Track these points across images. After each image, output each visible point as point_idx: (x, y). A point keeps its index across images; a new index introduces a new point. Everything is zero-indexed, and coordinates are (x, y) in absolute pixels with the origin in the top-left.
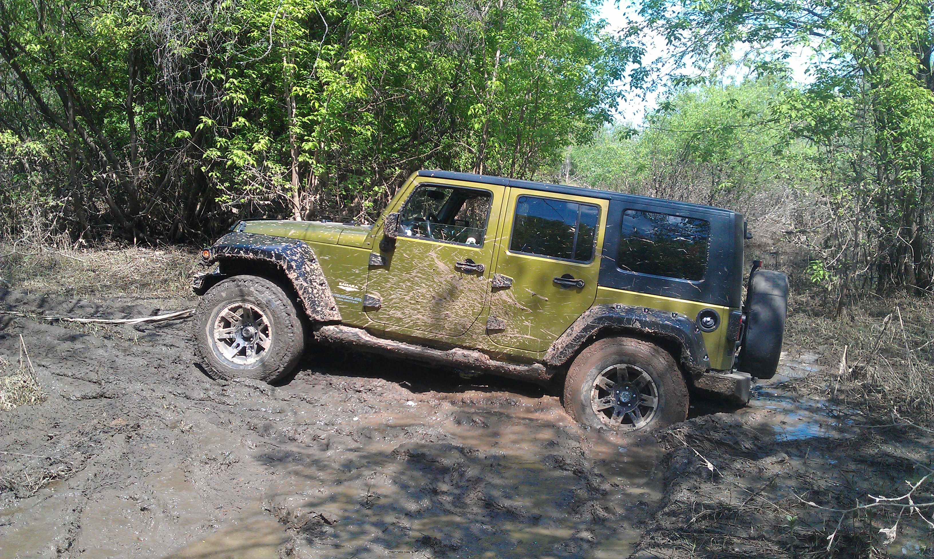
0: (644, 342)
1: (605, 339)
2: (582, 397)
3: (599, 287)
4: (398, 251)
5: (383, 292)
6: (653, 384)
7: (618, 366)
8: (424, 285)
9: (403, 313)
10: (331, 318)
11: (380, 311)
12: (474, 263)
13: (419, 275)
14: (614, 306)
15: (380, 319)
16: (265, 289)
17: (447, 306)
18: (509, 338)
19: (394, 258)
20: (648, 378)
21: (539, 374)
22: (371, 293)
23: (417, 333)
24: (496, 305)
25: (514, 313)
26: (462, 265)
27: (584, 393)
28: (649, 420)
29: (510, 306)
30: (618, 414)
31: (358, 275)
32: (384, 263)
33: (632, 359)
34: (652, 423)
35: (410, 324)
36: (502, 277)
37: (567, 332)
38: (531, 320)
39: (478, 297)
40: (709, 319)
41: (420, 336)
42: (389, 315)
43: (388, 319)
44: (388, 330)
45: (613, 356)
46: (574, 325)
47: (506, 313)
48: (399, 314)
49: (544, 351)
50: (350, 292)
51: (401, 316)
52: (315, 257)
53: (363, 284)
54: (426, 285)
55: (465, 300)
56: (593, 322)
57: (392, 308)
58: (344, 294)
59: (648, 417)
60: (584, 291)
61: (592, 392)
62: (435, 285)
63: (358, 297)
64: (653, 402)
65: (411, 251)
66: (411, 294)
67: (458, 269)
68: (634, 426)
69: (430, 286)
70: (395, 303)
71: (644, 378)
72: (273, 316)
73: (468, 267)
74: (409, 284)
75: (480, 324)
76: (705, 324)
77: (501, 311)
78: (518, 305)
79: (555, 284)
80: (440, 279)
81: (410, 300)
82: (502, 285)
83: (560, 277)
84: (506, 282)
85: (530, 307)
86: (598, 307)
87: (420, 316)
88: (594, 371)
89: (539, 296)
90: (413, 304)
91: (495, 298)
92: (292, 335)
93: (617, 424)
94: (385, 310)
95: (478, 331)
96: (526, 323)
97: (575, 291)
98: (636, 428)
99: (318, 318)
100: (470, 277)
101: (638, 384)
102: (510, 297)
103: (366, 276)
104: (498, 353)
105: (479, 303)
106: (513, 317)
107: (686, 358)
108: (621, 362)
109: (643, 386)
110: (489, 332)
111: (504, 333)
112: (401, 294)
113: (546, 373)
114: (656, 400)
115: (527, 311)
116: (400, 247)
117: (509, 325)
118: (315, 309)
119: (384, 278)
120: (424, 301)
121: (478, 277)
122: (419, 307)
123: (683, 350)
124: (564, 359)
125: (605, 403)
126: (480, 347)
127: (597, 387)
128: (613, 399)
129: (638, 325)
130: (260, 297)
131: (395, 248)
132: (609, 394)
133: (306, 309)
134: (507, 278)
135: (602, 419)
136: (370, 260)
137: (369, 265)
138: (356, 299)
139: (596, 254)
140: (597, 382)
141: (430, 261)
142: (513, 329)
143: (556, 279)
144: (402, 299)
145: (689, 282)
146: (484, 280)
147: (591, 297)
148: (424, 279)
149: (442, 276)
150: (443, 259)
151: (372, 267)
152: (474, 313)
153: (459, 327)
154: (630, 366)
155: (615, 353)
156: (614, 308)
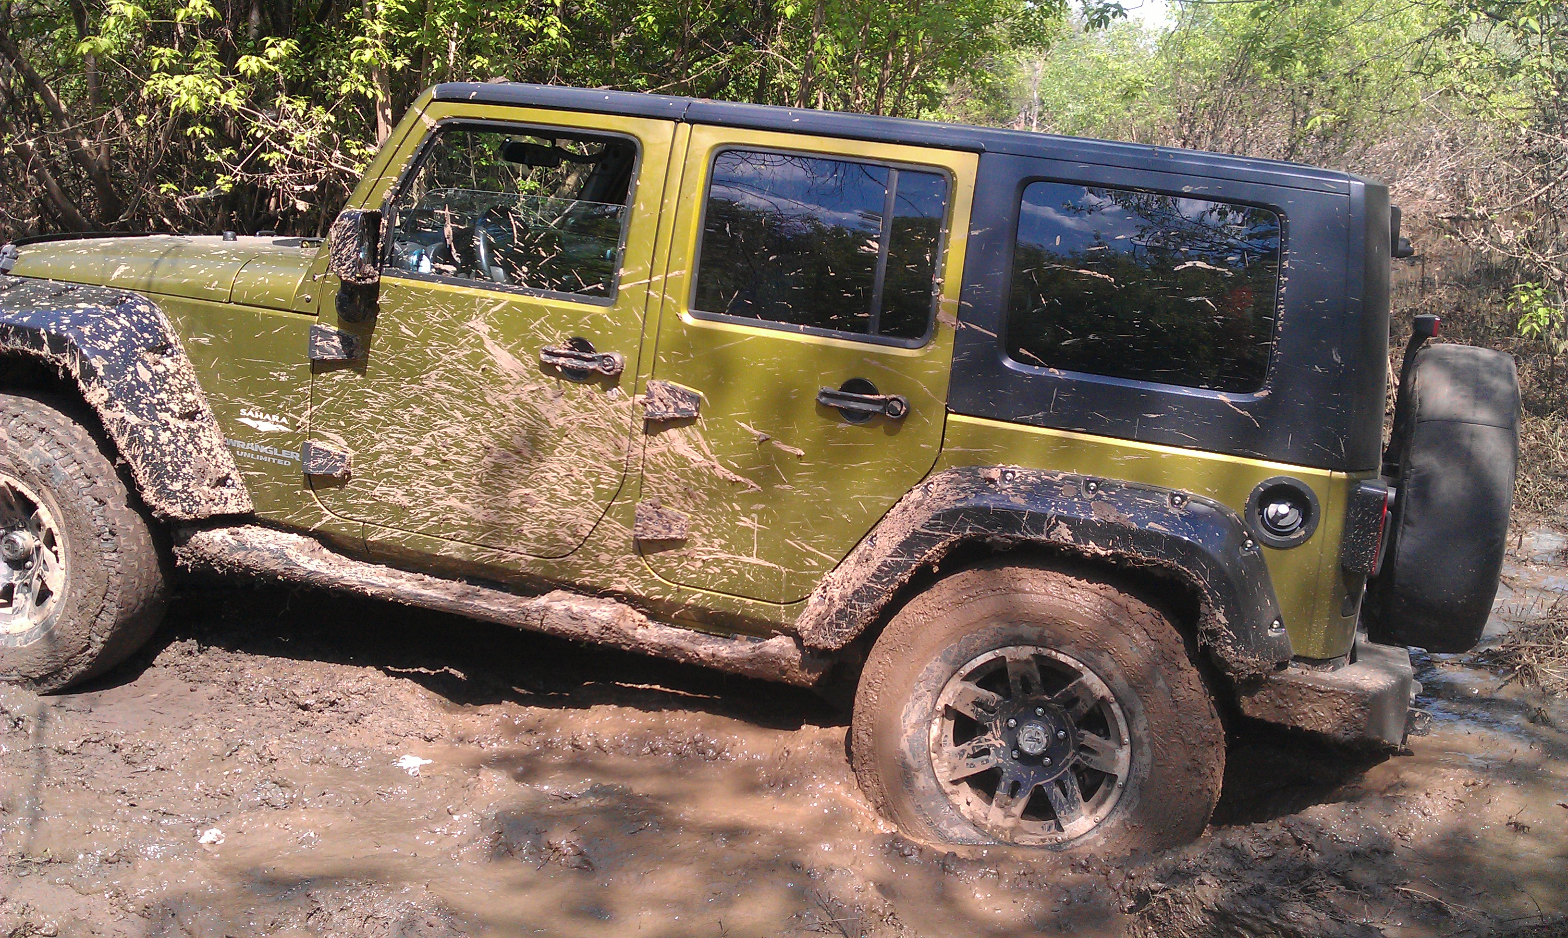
0: (1084, 583)
1: (968, 574)
2: (904, 745)
3: (951, 417)
4: (387, 317)
5: (353, 433)
6: (1115, 708)
7: (1010, 653)
8: (458, 414)
9: (408, 493)
10: (216, 510)
11: (349, 486)
12: (590, 350)
13: (445, 385)
14: (995, 474)
15: (351, 508)
16: (34, 432)
17: (525, 472)
18: (699, 564)
19: (377, 341)
20: (1100, 689)
21: (784, 672)
22: (323, 438)
23: (451, 549)
24: (658, 469)
25: (710, 493)
26: (559, 355)
27: (910, 732)
28: (1103, 811)
29: (697, 473)
30: (1014, 790)
31: (286, 388)
32: (350, 355)
33: (1047, 633)
34: (1112, 823)
35: (430, 523)
36: (672, 391)
37: (861, 548)
38: (760, 513)
39: (607, 448)
40: (1283, 509)
41: (458, 555)
42: (372, 498)
43: (371, 510)
44: (375, 538)
45: (994, 625)
46: (878, 530)
47: (688, 494)
48: (398, 496)
49: (798, 601)
50: (269, 434)
51: (406, 501)
52: (172, 340)
53: (299, 413)
54: (466, 414)
55: (574, 456)
56: (930, 526)
57: (379, 478)
58: (256, 439)
59: (1101, 802)
60: (909, 427)
61: (935, 730)
62: (488, 415)
63: (289, 448)
64: (1114, 761)
65: (421, 318)
66: (427, 440)
67: (548, 369)
68: (1060, 828)
69: (475, 417)
70: (386, 465)
71: (1087, 689)
72: (62, 507)
73: (575, 363)
74: (418, 411)
75: (618, 525)
76: (1273, 524)
77: (673, 488)
78: (721, 472)
79: (823, 409)
80: (503, 398)
81: (427, 456)
82: (671, 413)
83: (835, 389)
84: (682, 406)
85: (755, 477)
86: (946, 476)
87: (454, 502)
88: (936, 666)
89: (777, 444)
90: (435, 467)
91: (655, 450)
92: (114, 555)
93: (1009, 822)
94: (363, 484)
95: (611, 544)
96: (745, 522)
97: (881, 428)
98: (1065, 835)
99: (176, 511)
100: (583, 390)
101: (1071, 702)
102: (698, 448)
103: (306, 389)
104: (672, 606)
105: (612, 464)
106: (709, 505)
107: (1213, 634)
108: (1018, 641)
109: (1085, 710)
110: (643, 547)
111: (685, 551)
112: (399, 441)
113: (802, 668)
114: (1123, 754)
115: (745, 486)
116: (391, 308)
117: (696, 528)
118: (165, 487)
119: (353, 394)
120: (464, 460)
121: (605, 389)
122: (450, 475)
123: (1203, 608)
124: (849, 632)
125: (975, 756)
126: (622, 588)
127: (949, 712)
128: (997, 743)
129: (1064, 534)
130: (24, 455)
131: (377, 309)
132: (985, 730)
133: (142, 488)
134: (684, 394)
135: (964, 808)
136: (312, 345)
137: (313, 361)
138: (284, 453)
139: (941, 316)
140: (947, 698)
141: (472, 345)
142: (709, 537)
143: (824, 394)
144: (405, 453)
145: (1222, 397)
146: (622, 398)
147: (929, 446)
148: (460, 396)
149: (507, 387)
150: (507, 341)
151: (319, 366)
152: (598, 493)
153: (562, 533)
154: (1045, 652)
155: (997, 617)
156: (992, 481)
